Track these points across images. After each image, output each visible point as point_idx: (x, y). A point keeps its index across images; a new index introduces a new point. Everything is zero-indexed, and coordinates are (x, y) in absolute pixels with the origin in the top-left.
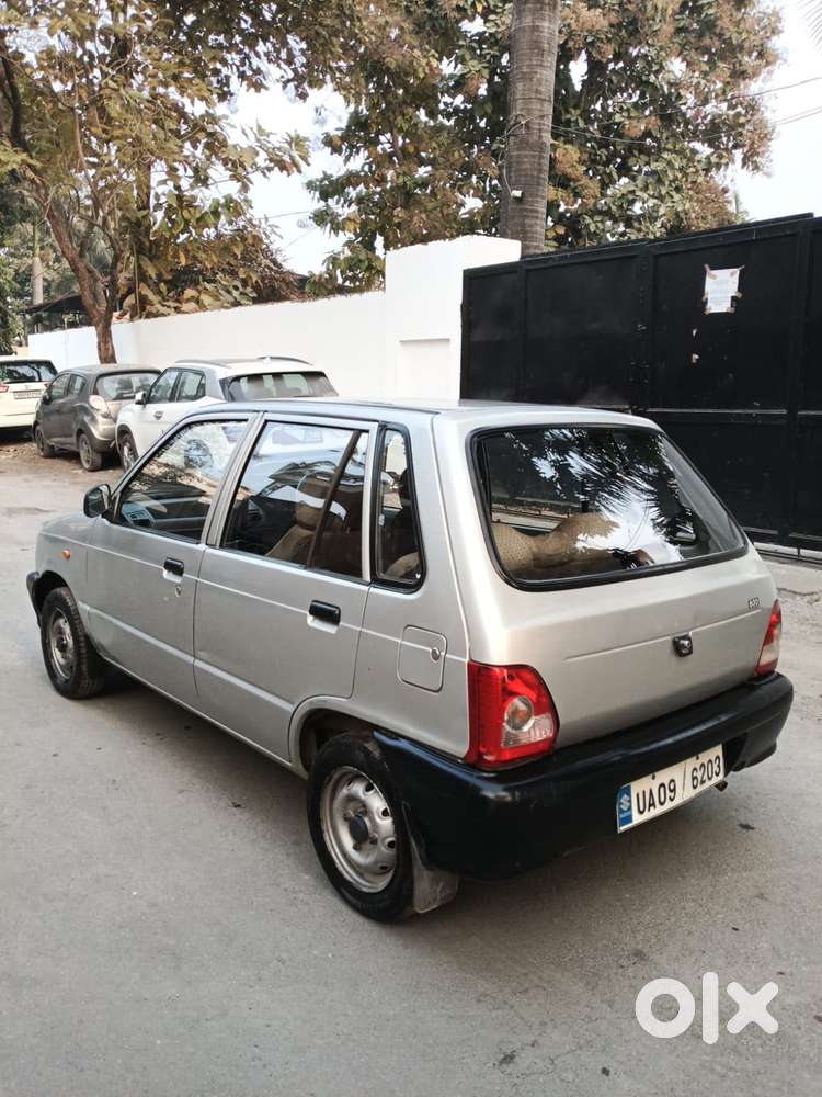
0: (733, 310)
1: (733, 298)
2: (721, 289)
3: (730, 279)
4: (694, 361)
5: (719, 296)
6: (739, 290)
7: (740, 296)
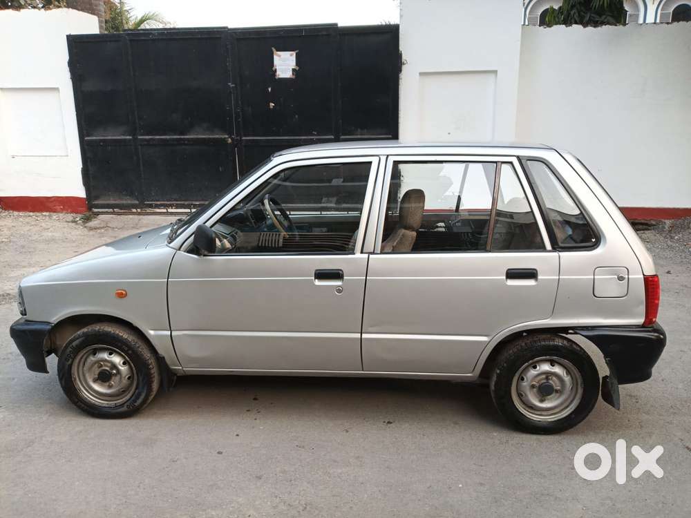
0: (294, 77)
1: (293, 70)
2: (285, 64)
3: (291, 57)
4: (272, 107)
5: (284, 67)
6: (297, 64)
7: (297, 68)
